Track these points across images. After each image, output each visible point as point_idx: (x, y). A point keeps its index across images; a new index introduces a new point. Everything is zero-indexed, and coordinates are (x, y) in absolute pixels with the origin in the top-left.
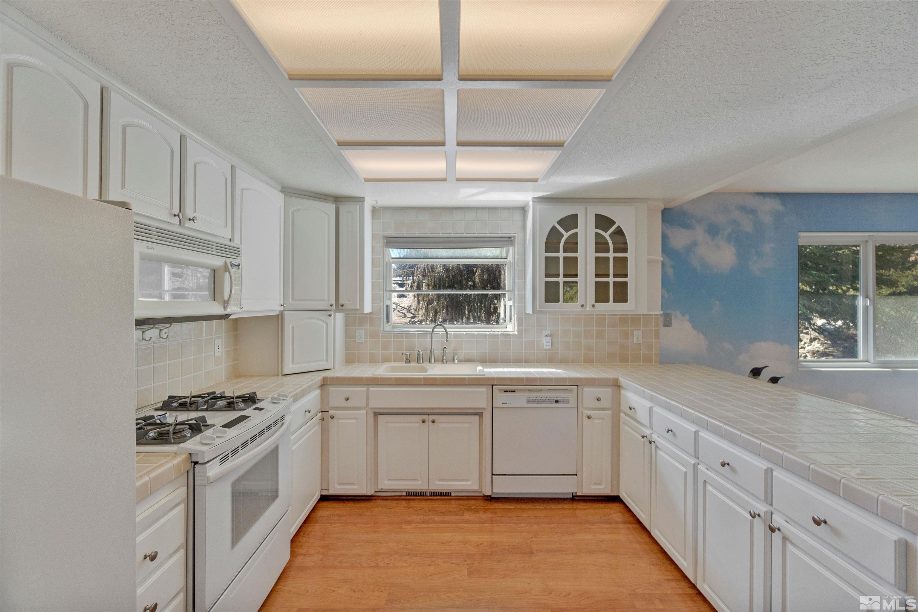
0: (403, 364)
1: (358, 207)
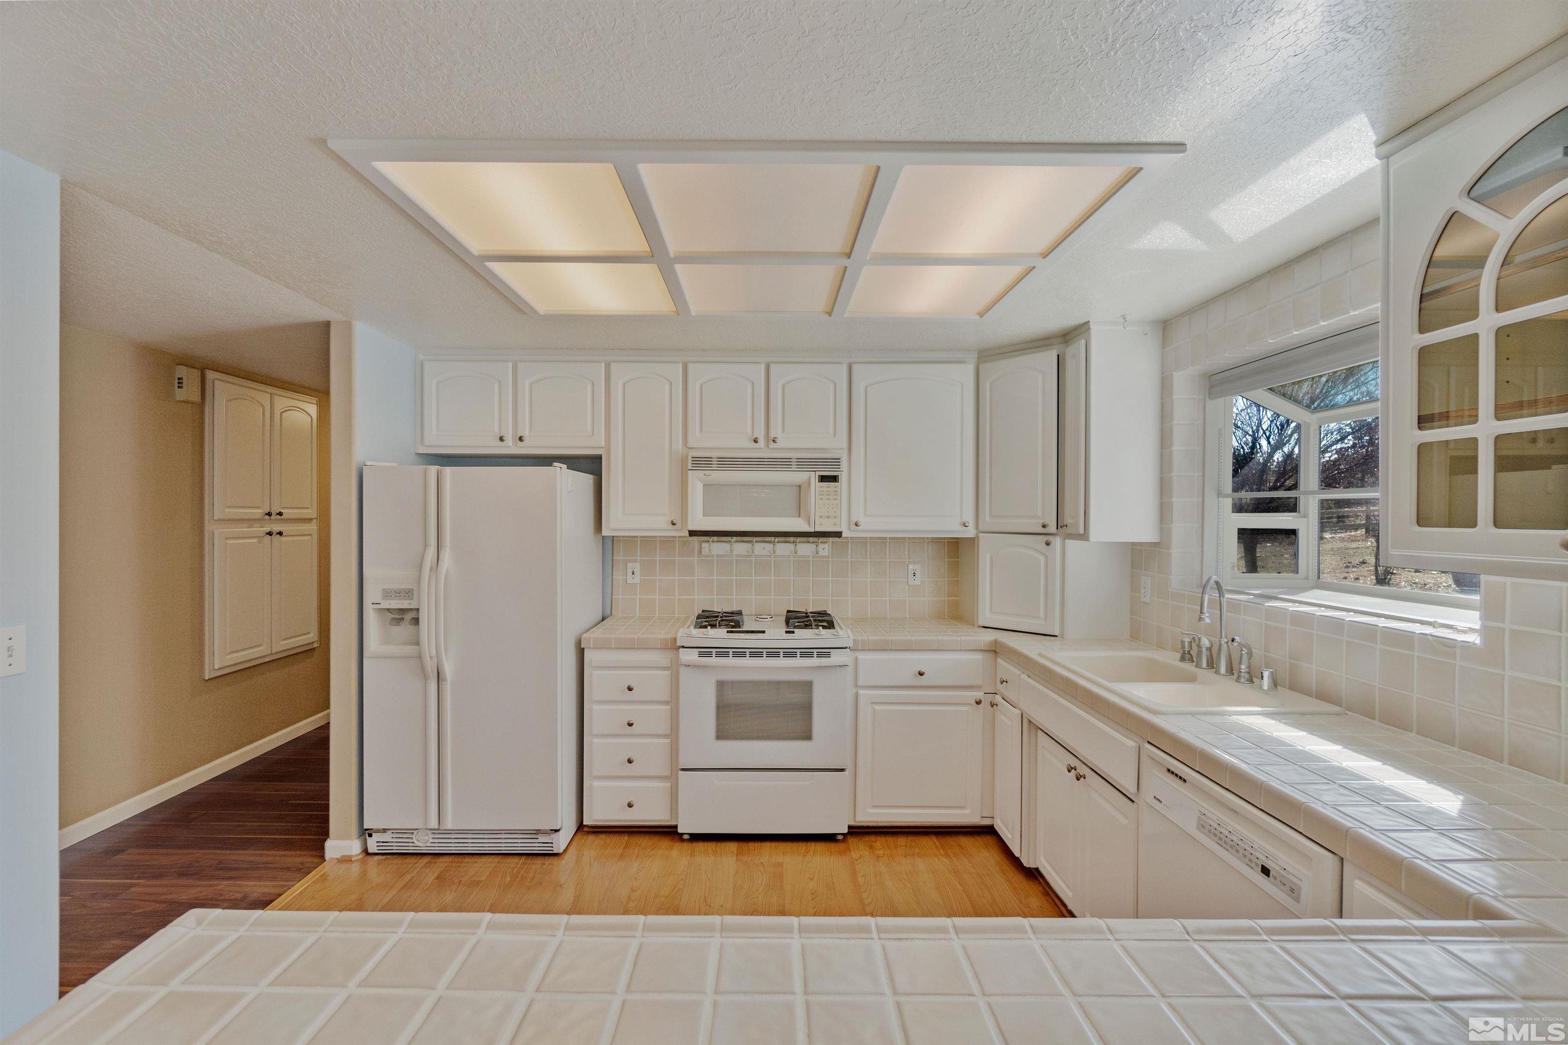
0: (1174, 660)
1: (1083, 342)
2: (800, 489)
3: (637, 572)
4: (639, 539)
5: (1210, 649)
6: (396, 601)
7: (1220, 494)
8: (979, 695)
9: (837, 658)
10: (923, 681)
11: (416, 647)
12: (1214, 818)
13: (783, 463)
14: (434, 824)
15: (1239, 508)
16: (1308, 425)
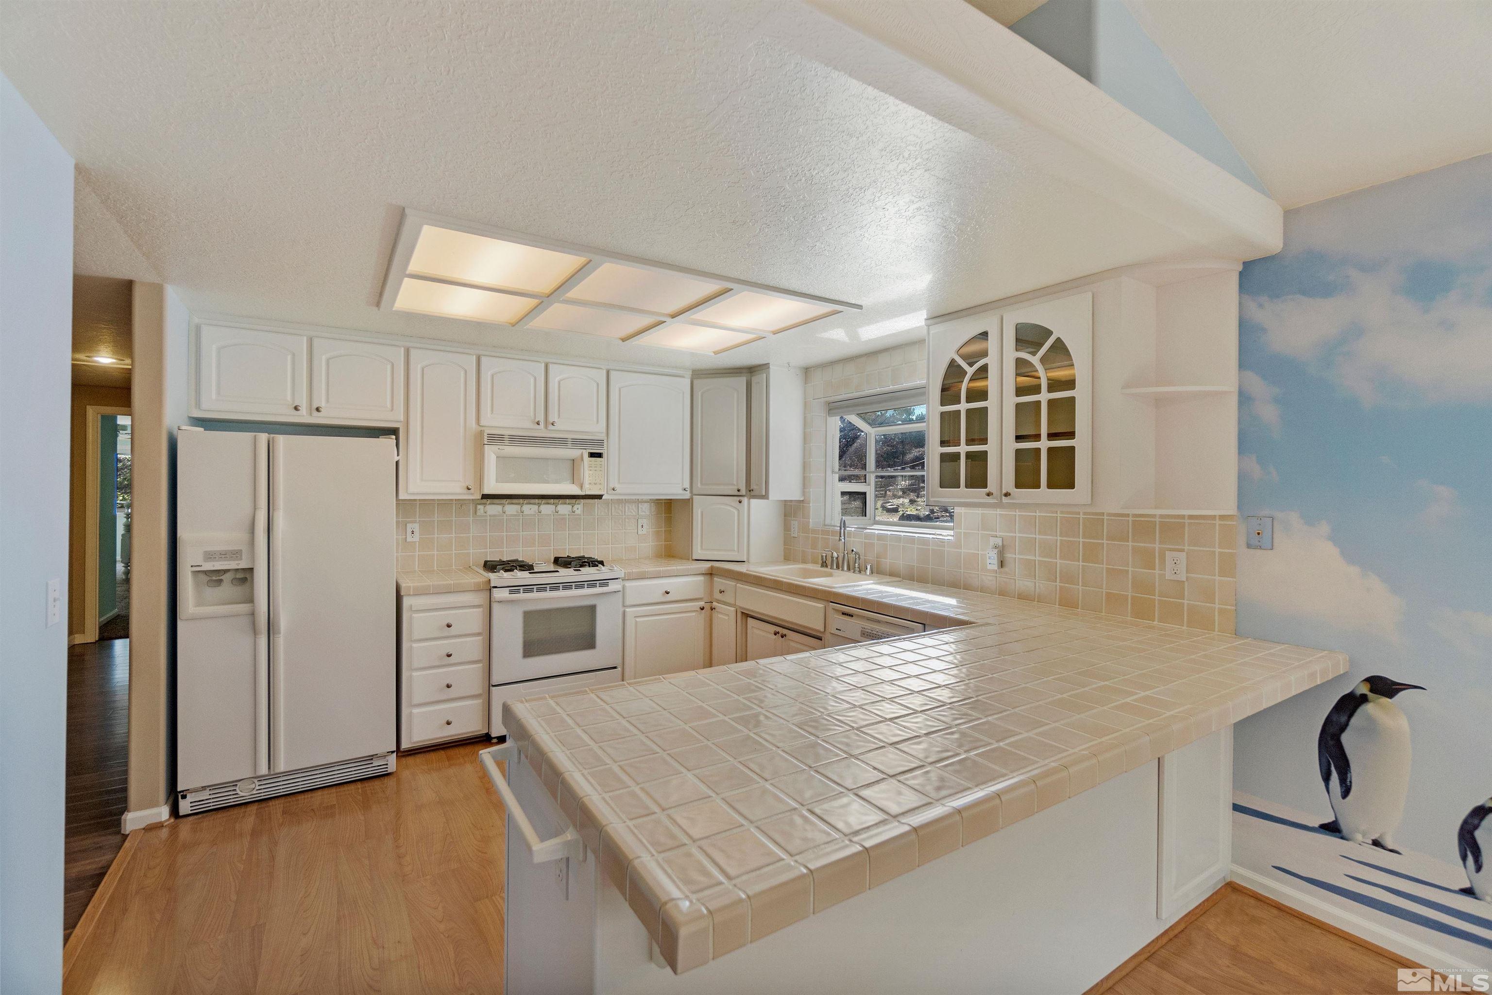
0: (818, 567)
1: (765, 375)
2: (574, 463)
3: (417, 531)
4: (418, 502)
5: (837, 558)
6: (221, 563)
7: (833, 472)
8: (702, 604)
9: (613, 586)
10: (669, 598)
11: (251, 605)
12: (869, 628)
13: (561, 442)
14: (263, 770)
15: (842, 479)
16: (871, 434)
